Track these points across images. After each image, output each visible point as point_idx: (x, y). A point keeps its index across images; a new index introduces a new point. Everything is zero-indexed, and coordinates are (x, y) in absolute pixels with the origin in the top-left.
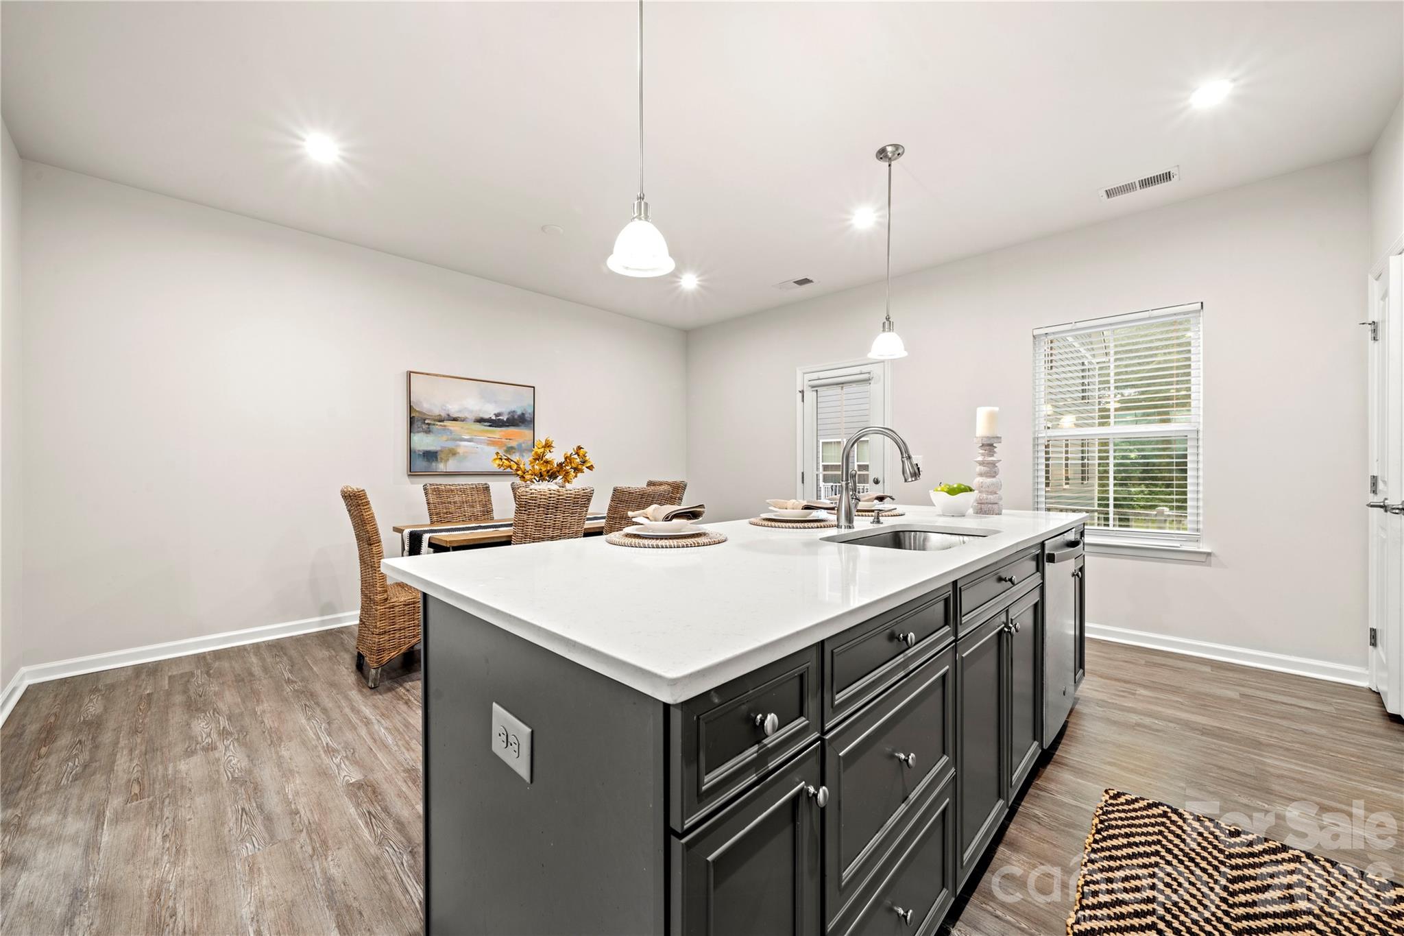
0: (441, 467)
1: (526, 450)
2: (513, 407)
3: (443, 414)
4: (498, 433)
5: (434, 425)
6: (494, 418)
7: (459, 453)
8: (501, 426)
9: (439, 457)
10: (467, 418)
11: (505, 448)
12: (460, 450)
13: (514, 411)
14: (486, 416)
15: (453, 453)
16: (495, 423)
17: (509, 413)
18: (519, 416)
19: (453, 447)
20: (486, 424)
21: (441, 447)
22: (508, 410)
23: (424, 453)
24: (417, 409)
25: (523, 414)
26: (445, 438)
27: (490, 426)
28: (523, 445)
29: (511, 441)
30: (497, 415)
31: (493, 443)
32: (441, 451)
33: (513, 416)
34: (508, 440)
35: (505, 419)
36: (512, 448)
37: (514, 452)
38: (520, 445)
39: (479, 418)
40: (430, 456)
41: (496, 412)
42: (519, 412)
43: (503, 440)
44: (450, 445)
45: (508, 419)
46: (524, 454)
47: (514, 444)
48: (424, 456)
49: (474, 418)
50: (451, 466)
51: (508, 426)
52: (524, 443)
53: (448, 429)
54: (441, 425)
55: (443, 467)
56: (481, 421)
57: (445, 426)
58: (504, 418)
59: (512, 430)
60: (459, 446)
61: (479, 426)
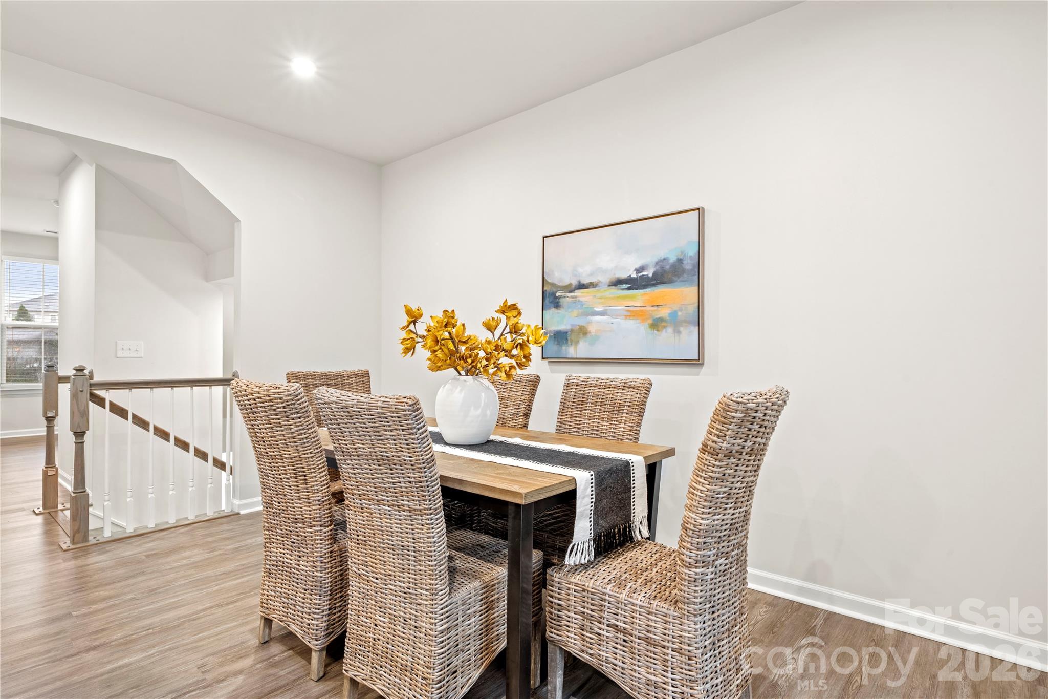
0: (571, 351)
1: (685, 321)
2: (662, 254)
3: (574, 282)
4: (640, 297)
5: (565, 297)
6: (634, 275)
7: (590, 332)
8: (644, 287)
9: (569, 338)
10: (600, 282)
11: (650, 321)
12: (592, 329)
13: (664, 259)
14: (624, 275)
15: (583, 331)
16: (635, 283)
17: (657, 263)
18: (673, 266)
19: (585, 325)
20: (625, 286)
21: (572, 325)
22: (655, 260)
23: (554, 334)
24: (549, 281)
25: (680, 261)
26: (575, 313)
27: (629, 289)
28: (680, 314)
29: (659, 309)
30: (638, 271)
31: (632, 314)
32: (572, 331)
33: (662, 267)
34: (655, 308)
35: (650, 275)
36: (661, 320)
37: (665, 327)
38: (674, 314)
39: (614, 280)
40: (560, 337)
41: (637, 266)
42: (673, 259)
43: (649, 308)
44: (581, 322)
45: (655, 274)
46: (682, 329)
47: (664, 313)
48: (555, 338)
49: (608, 281)
50: (581, 350)
51: (654, 285)
52: (681, 310)
53: (579, 301)
54: (572, 297)
55: (573, 352)
56: (618, 283)
57: (575, 297)
58: (649, 273)
59: (660, 290)
60: (589, 322)
61: (616, 292)
